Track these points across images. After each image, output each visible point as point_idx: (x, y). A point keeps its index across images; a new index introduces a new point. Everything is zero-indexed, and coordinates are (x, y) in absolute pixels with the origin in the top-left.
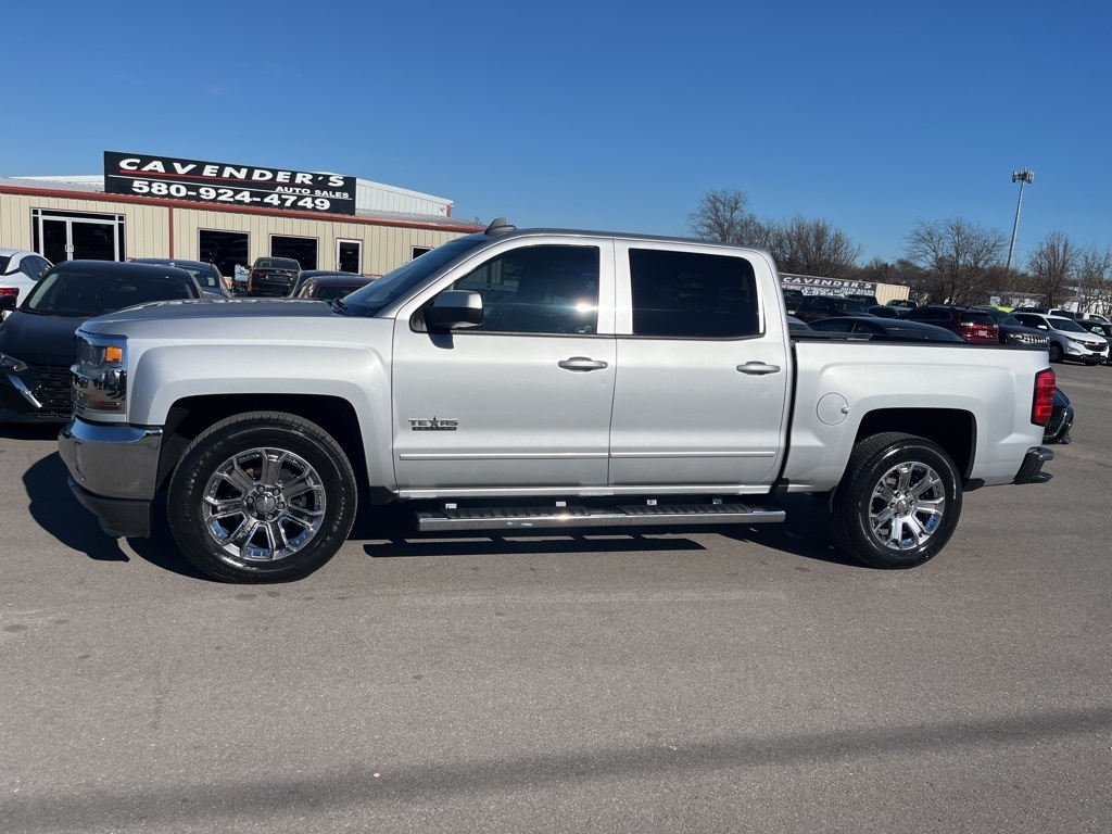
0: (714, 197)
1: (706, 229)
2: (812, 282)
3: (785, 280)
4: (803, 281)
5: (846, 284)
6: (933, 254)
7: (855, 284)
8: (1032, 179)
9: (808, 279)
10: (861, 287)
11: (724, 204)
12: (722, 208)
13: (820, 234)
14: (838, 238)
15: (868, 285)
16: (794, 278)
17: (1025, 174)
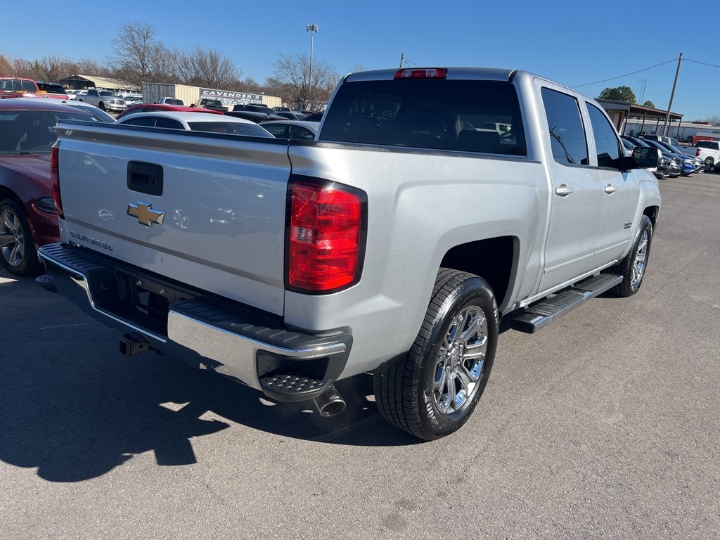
0: (130, 27)
1: (127, 52)
2: (222, 94)
3: (204, 92)
4: (216, 94)
5: (244, 96)
6: (291, 76)
7: (249, 96)
8: (317, 29)
9: (220, 92)
10: (253, 98)
11: (138, 33)
12: (136, 36)
13: (214, 61)
14: (226, 63)
15: (257, 97)
16: (210, 91)
17: (313, 27)
